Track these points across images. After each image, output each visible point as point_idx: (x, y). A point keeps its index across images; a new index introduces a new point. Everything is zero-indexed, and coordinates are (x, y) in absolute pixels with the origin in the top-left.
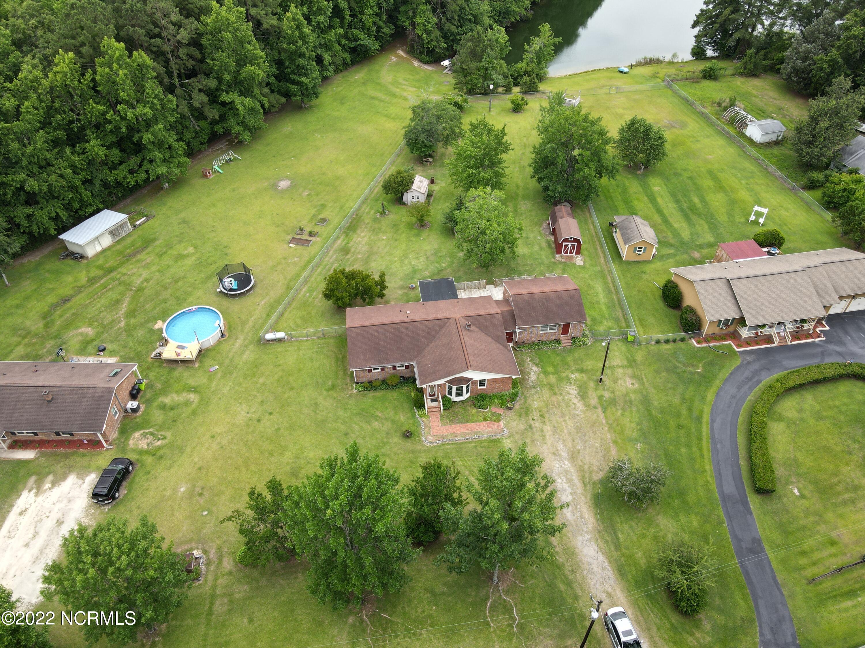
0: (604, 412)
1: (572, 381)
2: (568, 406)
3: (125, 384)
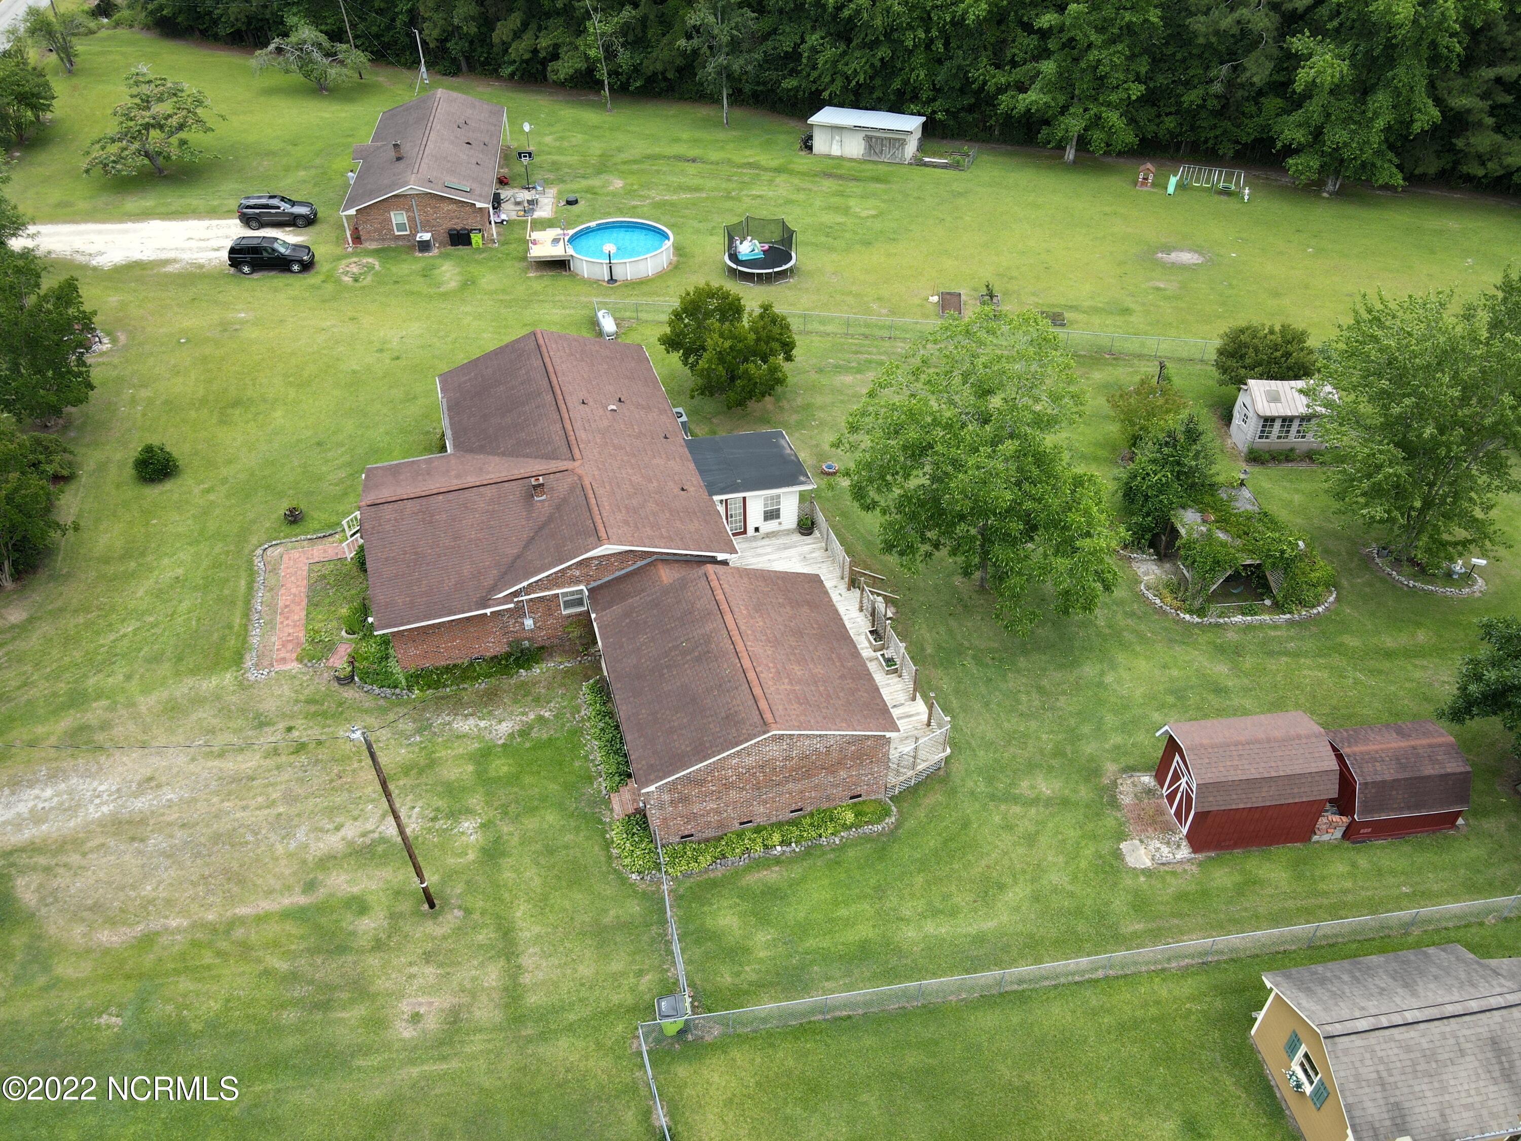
0: (286, 915)
1: (441, 824)
2: (331, 811)
3: (447, 207)
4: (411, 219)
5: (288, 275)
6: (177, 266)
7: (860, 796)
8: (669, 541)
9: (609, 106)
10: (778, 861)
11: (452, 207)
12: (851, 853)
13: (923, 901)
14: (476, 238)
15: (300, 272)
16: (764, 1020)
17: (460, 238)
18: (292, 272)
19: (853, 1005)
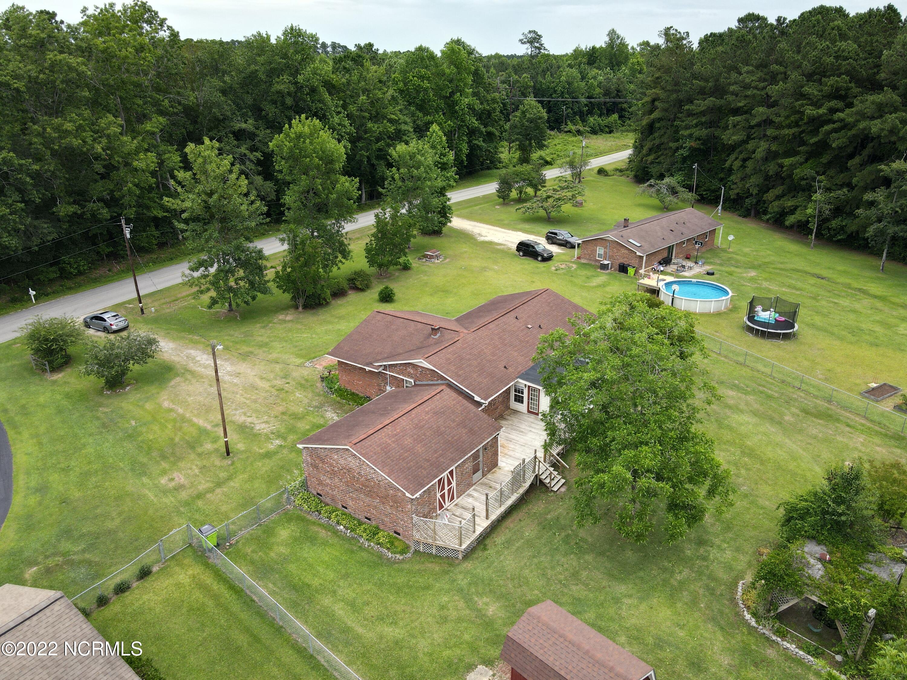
1: (272, 437)
2: (257, 411)
3: (623, 251)
4: (605, 253)
5: (536, 261)
6: (503, 247)
7: (399, 534)
8: (457, 376)
9: (812, 245)
10: (336, 533)
11: (626, 251)
12: (364, 554)
13: (354, 595)
14: (631, 271)
15: (541, 261)
16: (231, 573)
17: (623, 269)
18: (537, 259)
19: (261, 598)
